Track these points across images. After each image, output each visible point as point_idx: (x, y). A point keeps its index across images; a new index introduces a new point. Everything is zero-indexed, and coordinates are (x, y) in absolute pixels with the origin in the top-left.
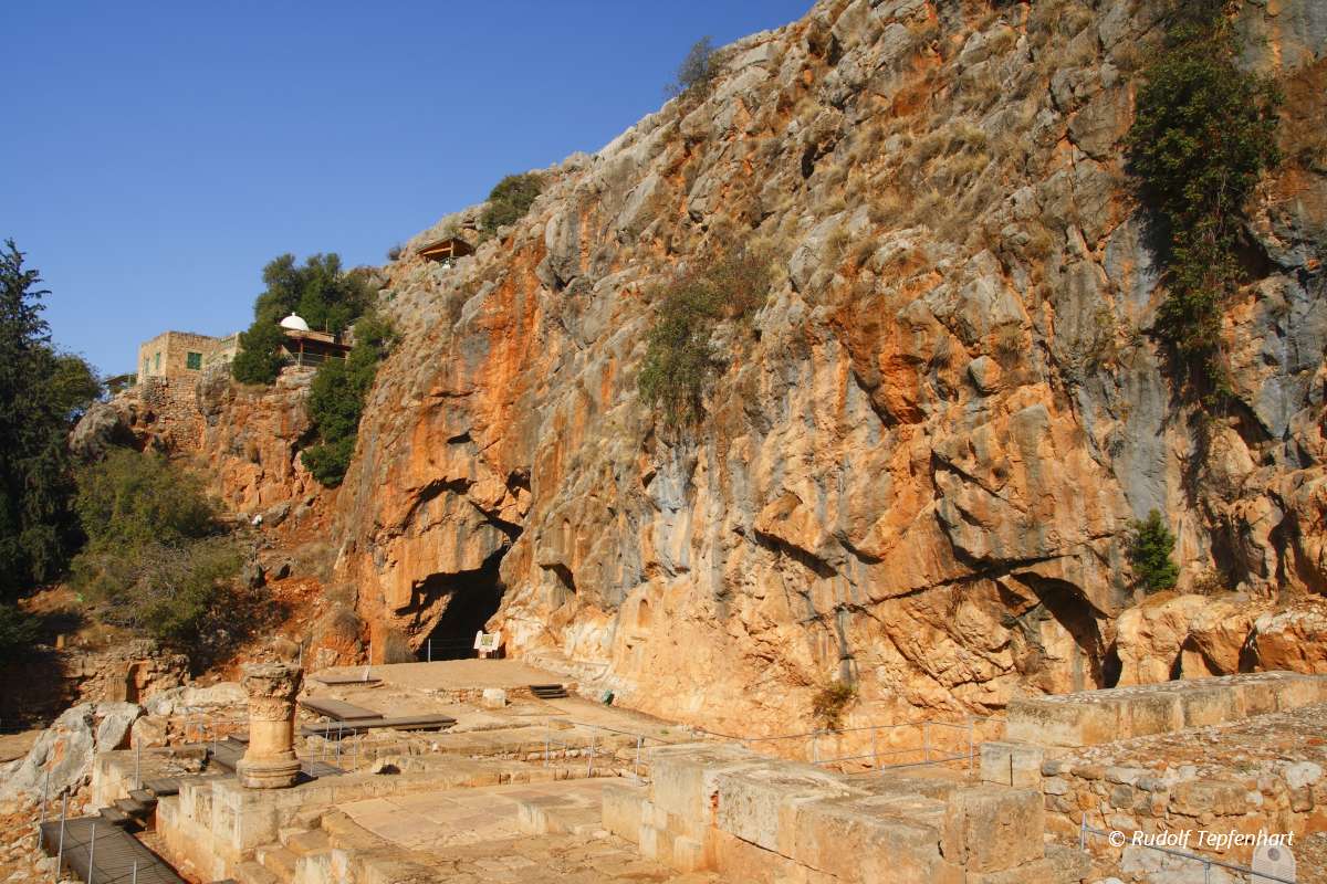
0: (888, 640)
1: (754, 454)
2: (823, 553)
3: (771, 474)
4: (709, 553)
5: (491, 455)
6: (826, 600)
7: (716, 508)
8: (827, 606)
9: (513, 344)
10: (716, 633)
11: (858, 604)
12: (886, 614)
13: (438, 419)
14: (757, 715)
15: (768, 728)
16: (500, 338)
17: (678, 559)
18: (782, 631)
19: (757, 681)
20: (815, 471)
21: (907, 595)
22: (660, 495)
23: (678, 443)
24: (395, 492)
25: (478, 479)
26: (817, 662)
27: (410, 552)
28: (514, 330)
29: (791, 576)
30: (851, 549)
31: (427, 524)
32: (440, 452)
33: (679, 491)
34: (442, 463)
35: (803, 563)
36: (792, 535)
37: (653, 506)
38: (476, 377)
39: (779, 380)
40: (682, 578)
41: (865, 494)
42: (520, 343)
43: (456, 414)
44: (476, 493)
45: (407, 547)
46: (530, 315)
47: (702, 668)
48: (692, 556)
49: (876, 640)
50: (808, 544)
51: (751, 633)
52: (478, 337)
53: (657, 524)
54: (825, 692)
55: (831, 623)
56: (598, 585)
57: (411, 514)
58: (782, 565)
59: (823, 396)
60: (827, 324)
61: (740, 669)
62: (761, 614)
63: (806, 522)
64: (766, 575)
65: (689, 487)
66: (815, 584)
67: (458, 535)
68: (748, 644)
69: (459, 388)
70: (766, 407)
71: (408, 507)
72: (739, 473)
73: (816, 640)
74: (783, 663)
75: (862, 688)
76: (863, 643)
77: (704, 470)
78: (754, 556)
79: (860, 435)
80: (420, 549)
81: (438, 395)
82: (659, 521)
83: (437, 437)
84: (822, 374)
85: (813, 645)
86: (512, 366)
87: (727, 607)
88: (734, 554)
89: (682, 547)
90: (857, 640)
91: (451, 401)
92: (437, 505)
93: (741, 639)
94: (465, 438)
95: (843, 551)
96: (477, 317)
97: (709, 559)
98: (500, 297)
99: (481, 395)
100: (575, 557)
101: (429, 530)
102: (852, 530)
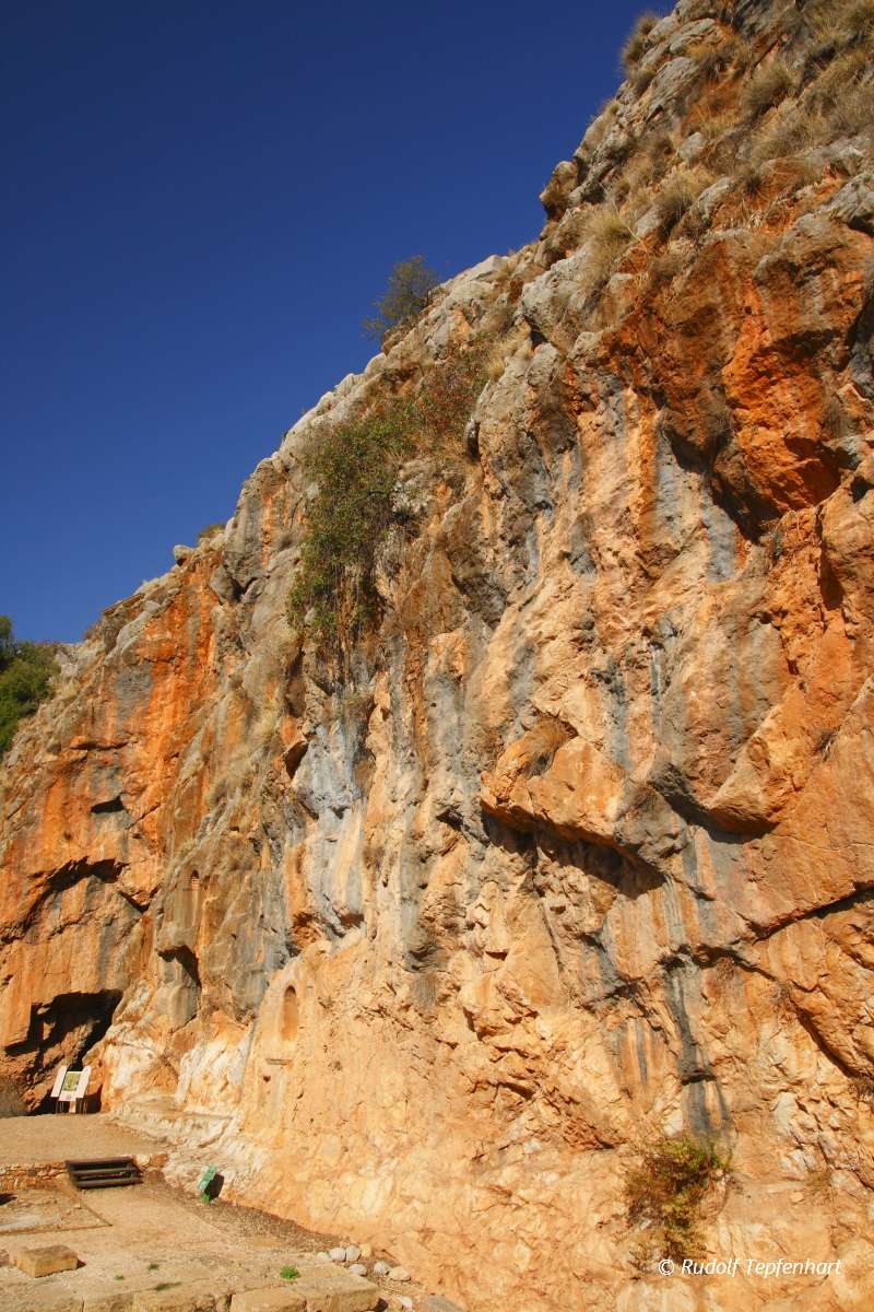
0: (799, 1029)
1: (474, 657)
2: (632, 831)
3: (508, 686)
4: (395, 872)
5: (147, 827)
6: (641, 946)
7: (406, 782)
8: (644, 959)
9: (183, 680)
10: (413, 1039)
11: (717, 943)
12: (792, 958)
13: (80, 780)
14: (504, 1221)
15: (527, 1252)
16: (166, 673)
17: (343, 899)
18: (547, 1025)
19: (500, 1143)
20: (600, 661)
21: (844, 904)
22: (315, 784)
23: (341, 680)
24: (14, 878)
25: (131, 859)
26: (627, 1092)
27: (32, 963)
28: (185, 663)
29: (561, 901)
30: (692, 813)
31: (59, 923)
32: (81, 824)
33: (345, 771)
34: (82, 839)
35: (587, 870)
36: (559, 803)
37: (304, 808)
38: (132, 724)
39: (516, 504)
40: (353, 935)
41: (719, 677)
42: (191, 679)
43: (105, 773)
44: (128, 881)
45: (28, 955)
46: (204, 645)
47: (389, 1117)
48: (366, 884)
49: (767, 1030)
50: (595, 818)
51: (484, 1033)
52: (136, 672)
53: (310, 841)
54: (652, 1163)
55: (656, 1000)
56: (229, 972)
57: (36, 908)
58: (540, 880)
59: (607, 499)
60: (605, 361)
61: (464, 1115)
62: (500, 989)
63: (587, 768)
64: (509, 906)
65: (362, 756)
66: (613, 913)
67: (103, 940)
68: (476, 1058)
69: (109, 737)
70: (494, 564)
71: (32, 898)
72: (446, 701)
73: (622, 1041)
74: (552, 1098)
75: (739, 1150)
76: (735, 1038)
77: (386, 714)
78: (482, 868)
79: (693, 565)
80: (47, 958)
81: (81, 747)
82: (315, 833)
83: (78, 804)
84: (603, 460)
85: (617, 1053)
86: (180, 708)
87: (432, 981)
88: (441, 865)
89: (351, 874)
90: (721, 1033)
91: (98, 755)
92: (74, 896)
93: (462, 1050)
94: (115, 806)
95: (674, 822)
96: (136, 645)
97: (394, 886)
98: (166, 622)
99: (138, 747)
100: (203, 929)
101: (60, 932)
102: (695, 763)
